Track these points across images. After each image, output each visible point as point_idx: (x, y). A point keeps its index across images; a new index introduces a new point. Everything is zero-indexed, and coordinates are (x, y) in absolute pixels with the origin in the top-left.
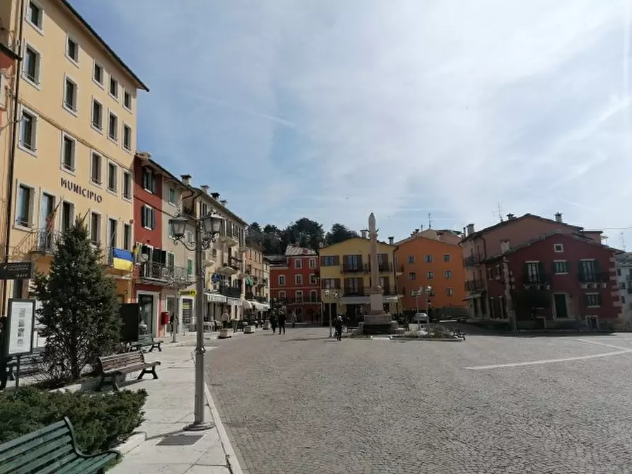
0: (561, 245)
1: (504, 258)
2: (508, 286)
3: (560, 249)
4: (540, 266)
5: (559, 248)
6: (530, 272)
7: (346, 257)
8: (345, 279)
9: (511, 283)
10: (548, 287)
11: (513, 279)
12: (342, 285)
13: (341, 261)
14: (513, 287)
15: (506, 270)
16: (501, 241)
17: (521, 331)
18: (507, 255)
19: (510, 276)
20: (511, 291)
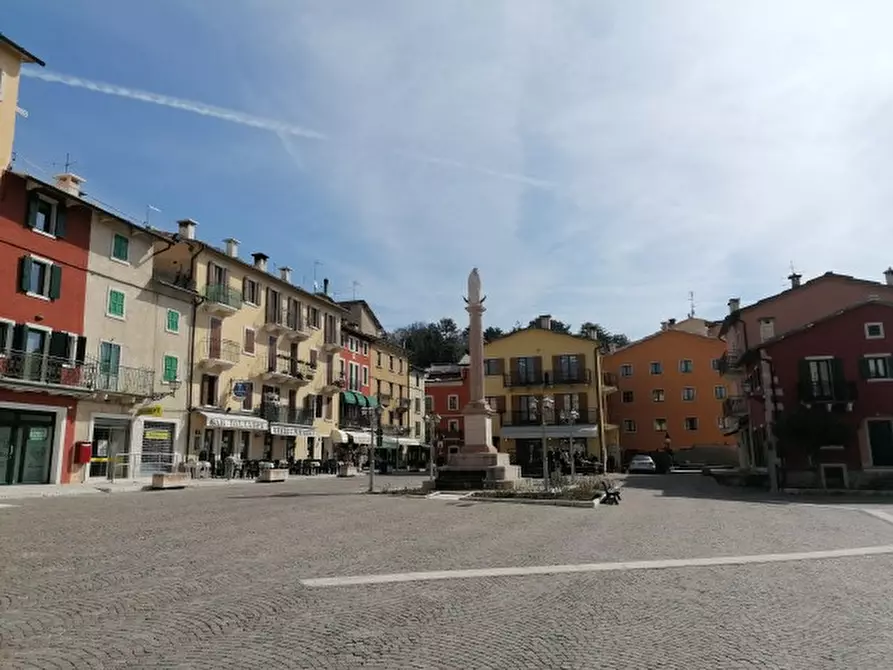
0: (880, 324)
1: (762, 352)
2: (769, 406)
3: (878, 333)
4: (836, 366)
5: (874, 330)
6: (814, 377)
7: (515, 361)
8: (512, 397)
9: (775, 400)
10: (850, 406)
11: (780, 392)
12: (509, 407)
13: (508, 369)
14: (780, 407)
15: (766, 375)
16: (759, 321)
17: (788, 490)
18: (770, 346)
19: (773, 386)
20: (776, 413)
